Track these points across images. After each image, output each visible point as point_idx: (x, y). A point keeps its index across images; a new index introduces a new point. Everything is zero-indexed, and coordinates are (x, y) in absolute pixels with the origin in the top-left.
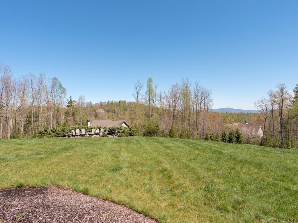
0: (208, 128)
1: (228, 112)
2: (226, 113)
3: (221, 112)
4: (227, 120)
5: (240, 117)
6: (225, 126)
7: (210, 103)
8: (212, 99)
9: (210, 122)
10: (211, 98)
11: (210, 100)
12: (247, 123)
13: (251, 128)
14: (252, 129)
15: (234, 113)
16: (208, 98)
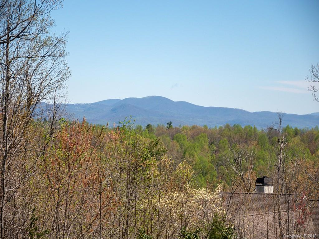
0: (34, 220)
1: (154, 125)
2: (144, 127)
3: (113, 124)
4: (156, 172)
5: (227, 154)
6: (141, 205)
7: (48, 64)
8: (60, 41)
9: (43, 182)
10: (53, 32)
11: (45, 43)
12: (268, 189)
13: (296, 215)
14: (301, 223)
15: (194, 128)
16: (33, 29)
